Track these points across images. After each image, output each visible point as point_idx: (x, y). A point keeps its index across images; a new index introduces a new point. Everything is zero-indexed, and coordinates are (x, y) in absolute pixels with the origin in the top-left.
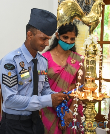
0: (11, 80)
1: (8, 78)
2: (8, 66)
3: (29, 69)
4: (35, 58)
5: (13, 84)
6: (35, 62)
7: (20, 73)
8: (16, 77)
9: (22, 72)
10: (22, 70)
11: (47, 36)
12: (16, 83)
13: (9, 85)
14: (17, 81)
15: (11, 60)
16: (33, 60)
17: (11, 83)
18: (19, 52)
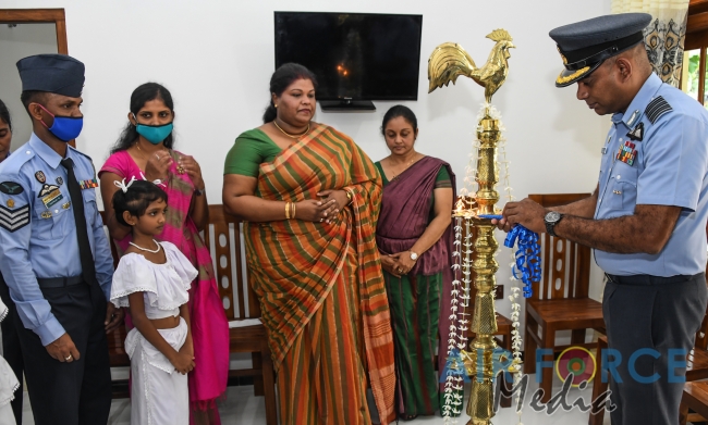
0: (13, 216)
1: (6, 212)
2: (7, 187)
3: (59, 181)
4: (65, 156)
5: (19, 224)
6: (67, 165)
7: (40, 195)
8: (27, 209)
9: (44, 191)
10: (43, 188)
11: (72, 99)
12: (26, 221)
13: (9, 226)
14: (28, 217)
15: (13, 175)
16: (62, 163)
17: (13, 222)
18: (28, 152)
